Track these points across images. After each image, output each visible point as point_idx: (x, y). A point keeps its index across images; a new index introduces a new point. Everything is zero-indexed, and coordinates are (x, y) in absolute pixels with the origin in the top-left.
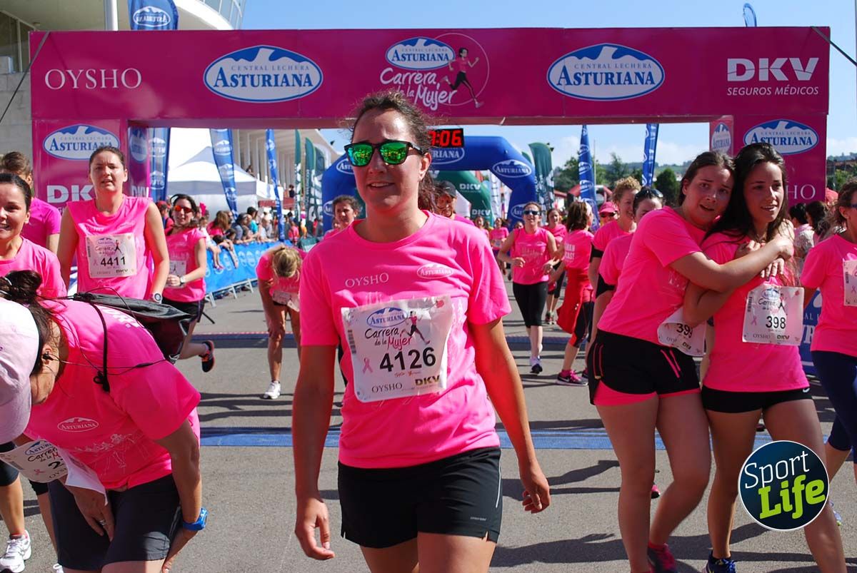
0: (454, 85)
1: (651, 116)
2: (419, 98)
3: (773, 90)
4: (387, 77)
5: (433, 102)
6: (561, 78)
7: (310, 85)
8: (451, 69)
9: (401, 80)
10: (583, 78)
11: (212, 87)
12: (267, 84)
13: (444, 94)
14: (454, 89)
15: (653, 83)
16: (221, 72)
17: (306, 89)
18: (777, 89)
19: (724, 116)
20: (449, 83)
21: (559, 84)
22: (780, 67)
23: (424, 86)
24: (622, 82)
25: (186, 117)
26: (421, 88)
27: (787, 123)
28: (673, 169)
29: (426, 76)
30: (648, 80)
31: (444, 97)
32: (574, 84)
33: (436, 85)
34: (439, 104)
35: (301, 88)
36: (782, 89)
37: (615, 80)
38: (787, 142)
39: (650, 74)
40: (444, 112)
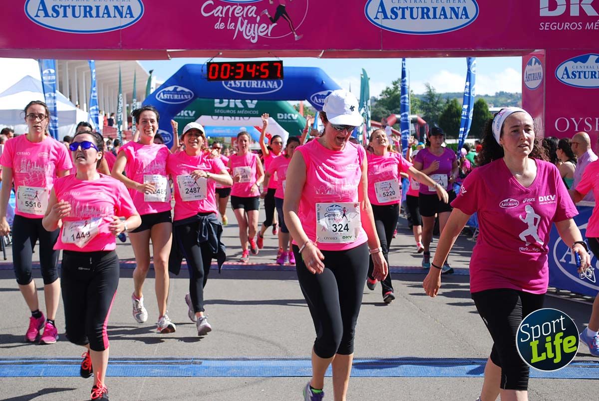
0: (273, 18)
1: (466, 50)
2: (239, 30)
3: (584, 25)
4: (209, 9)
5: (253, 35)
6: (378, 12)
7: (132, 16)
8: (271, 2)
9: (222, 13)
10: (400, 12)
11: (33, 17)
12: (88, 13)
13: (264, 27)
14: (274, 23)
15: (467, 17)
16: (42, 3)
17: (127, 21)
18: (588, 24)
19: (536, 50)
20: (269, 16)
21: (376, 18)
22: (590, 3)
23: (245, 19)
24: (438, 16)
25: (7, 47)
26: (242, 20)
27: (597, 57)
28: (485, 100)
29: (246, 9)
30: (462, 15)
31: (263, 30)
32: (391, 18)
33: (257, 17)
34: (258, 36)
35: (124, 18)
36: (592, 23)
37: (431, 14)
38: (597, 76)
39: (465, 9)
40: (264, 45)
